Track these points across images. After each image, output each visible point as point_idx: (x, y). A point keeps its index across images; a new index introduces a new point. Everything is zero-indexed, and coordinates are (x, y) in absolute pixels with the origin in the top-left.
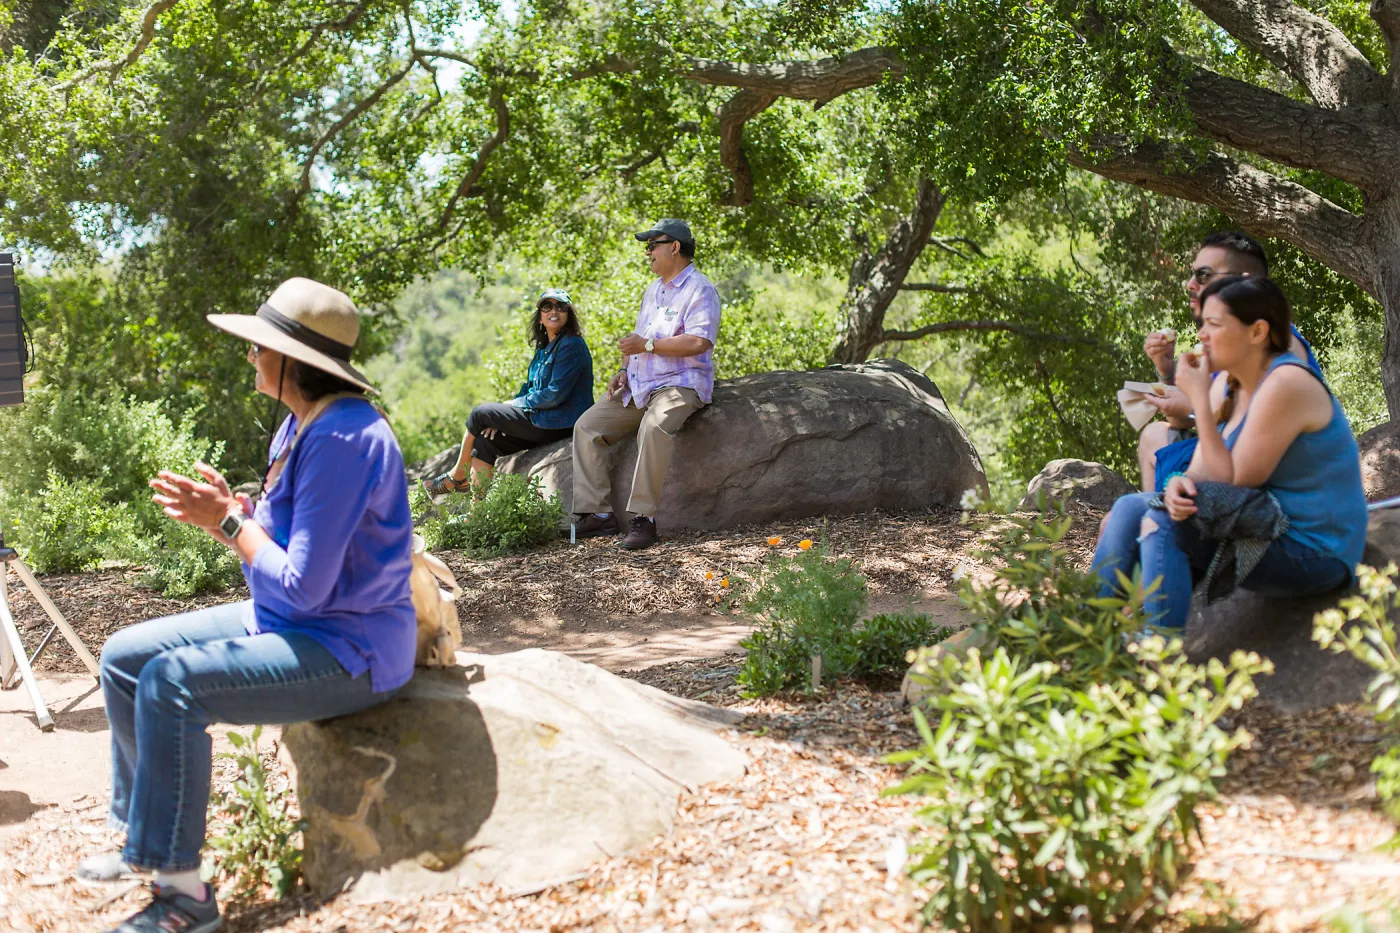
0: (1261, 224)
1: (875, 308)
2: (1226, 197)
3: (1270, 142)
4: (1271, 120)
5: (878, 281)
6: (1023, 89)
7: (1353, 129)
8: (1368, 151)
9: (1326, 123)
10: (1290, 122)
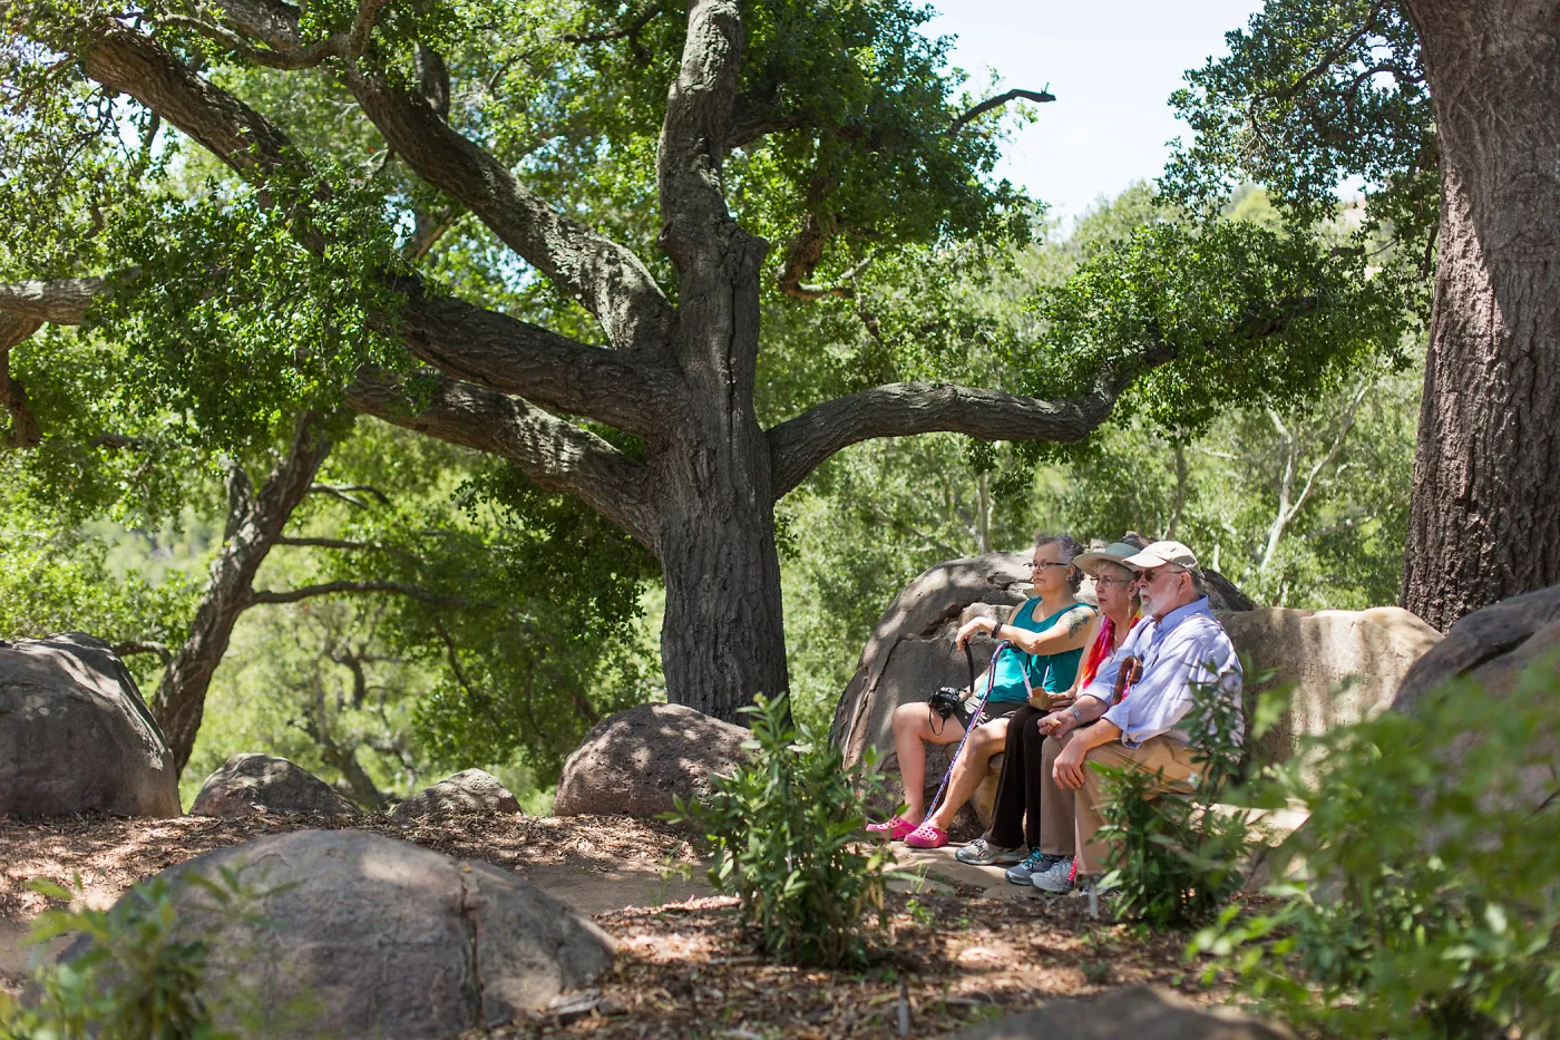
0: (549, 476)
1: (243, 564)
2: (514, 446)
3: (532, 384)
4: (532, 359)
5: (248, 532)
6: (229, 318)
7: (628, 371)
8: (643, 396)
9: (595, 365)
10: (555, 362)
